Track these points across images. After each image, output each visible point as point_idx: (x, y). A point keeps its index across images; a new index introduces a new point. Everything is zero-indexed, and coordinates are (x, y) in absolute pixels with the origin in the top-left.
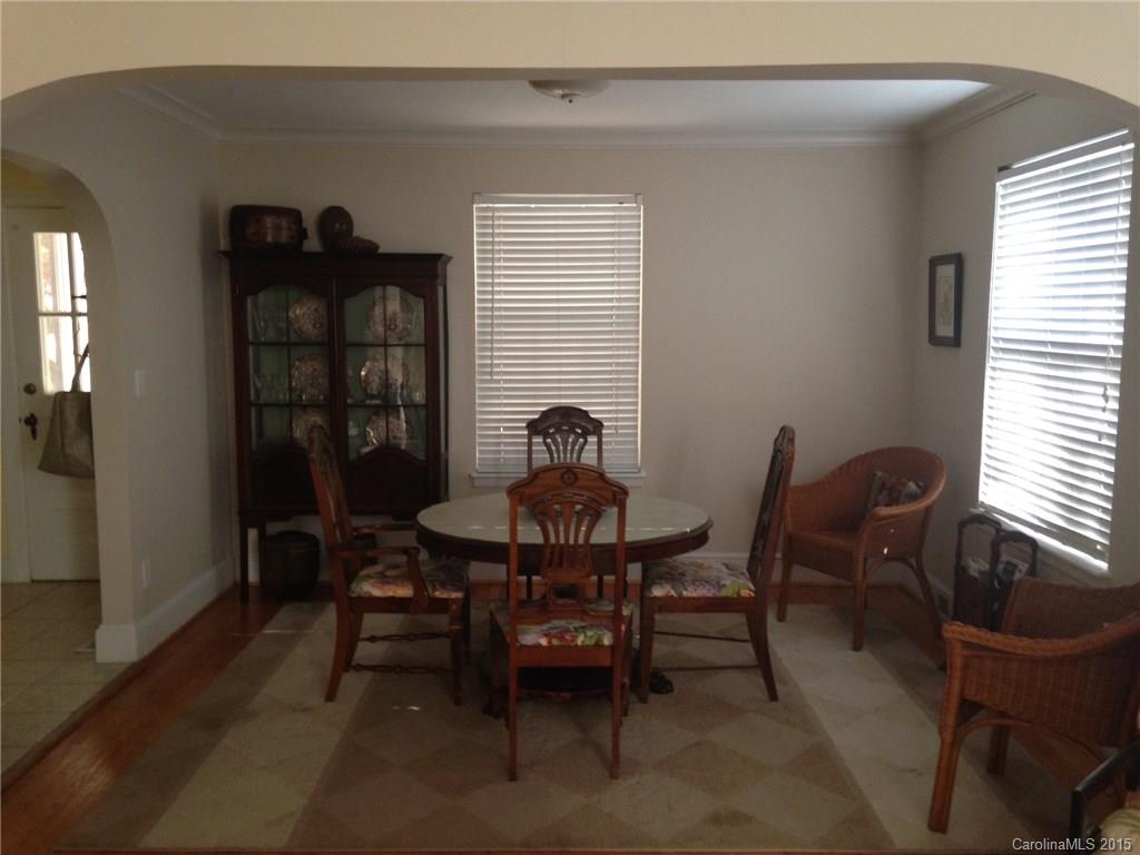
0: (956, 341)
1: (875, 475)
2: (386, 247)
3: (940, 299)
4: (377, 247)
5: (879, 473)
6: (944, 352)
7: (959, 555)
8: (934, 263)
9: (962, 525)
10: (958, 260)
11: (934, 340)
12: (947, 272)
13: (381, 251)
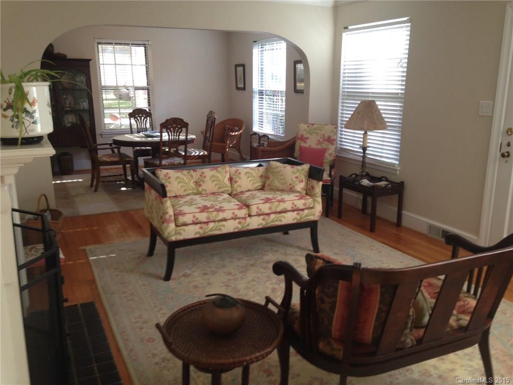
0: (244, 89)
1: (226, 127)
2: (69, 57)
3: (238, 76)
4: (66, 56)
5: (227, 126)
6: (241, 92)
7: (251, 143)
8: (236, 66)
9: (251, 135)
10: (243, 66)
11: (238, 88)
12: (240, 69)
13: (67, 58)
